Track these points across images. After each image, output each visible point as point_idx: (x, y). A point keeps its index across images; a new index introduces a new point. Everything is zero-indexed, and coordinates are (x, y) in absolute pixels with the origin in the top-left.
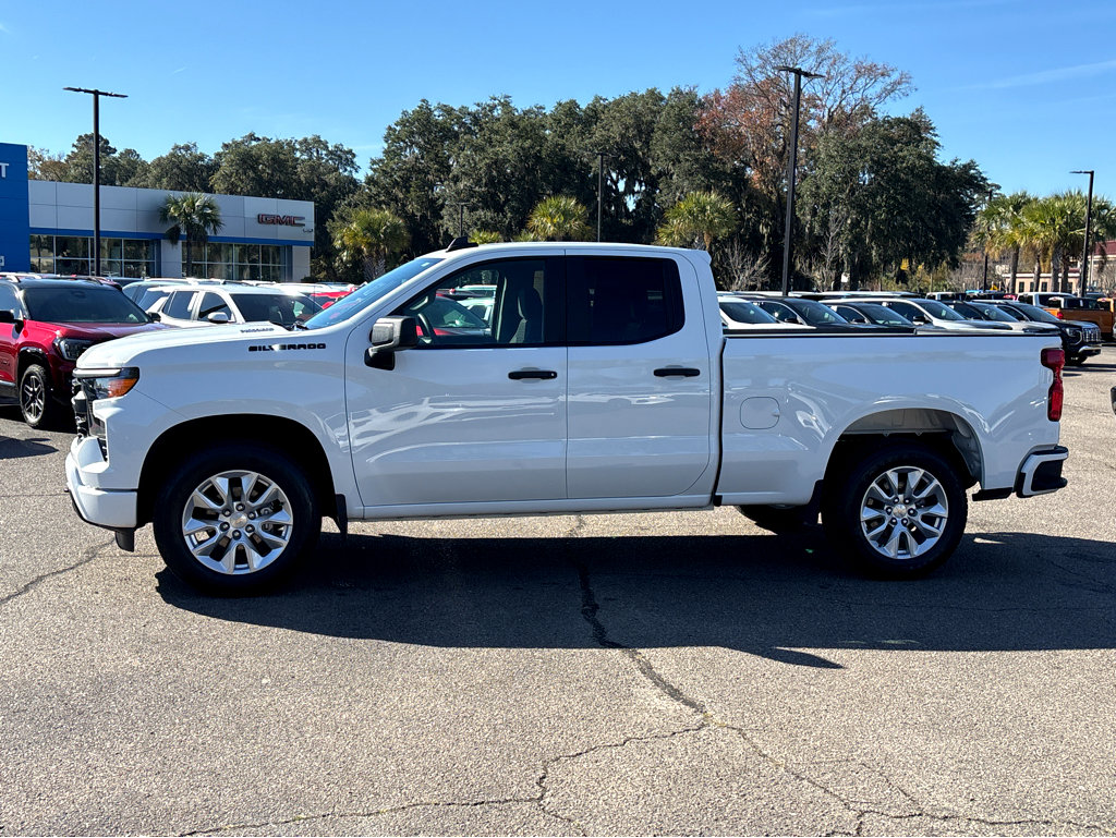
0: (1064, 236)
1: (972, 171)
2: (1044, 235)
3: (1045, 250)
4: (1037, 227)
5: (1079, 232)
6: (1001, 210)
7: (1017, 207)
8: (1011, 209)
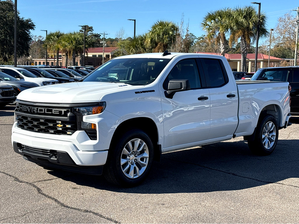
0: (76, 47)
1: (30, 22)
2: (69, 47)
3: (70, 52)
4: (67, 44)
5: (81, 46)
6: (52, 37)
7: (58, 36)
8: (56, 37)
